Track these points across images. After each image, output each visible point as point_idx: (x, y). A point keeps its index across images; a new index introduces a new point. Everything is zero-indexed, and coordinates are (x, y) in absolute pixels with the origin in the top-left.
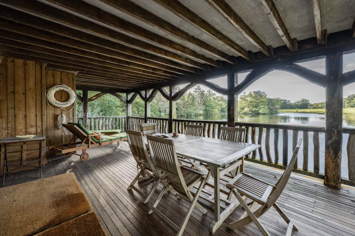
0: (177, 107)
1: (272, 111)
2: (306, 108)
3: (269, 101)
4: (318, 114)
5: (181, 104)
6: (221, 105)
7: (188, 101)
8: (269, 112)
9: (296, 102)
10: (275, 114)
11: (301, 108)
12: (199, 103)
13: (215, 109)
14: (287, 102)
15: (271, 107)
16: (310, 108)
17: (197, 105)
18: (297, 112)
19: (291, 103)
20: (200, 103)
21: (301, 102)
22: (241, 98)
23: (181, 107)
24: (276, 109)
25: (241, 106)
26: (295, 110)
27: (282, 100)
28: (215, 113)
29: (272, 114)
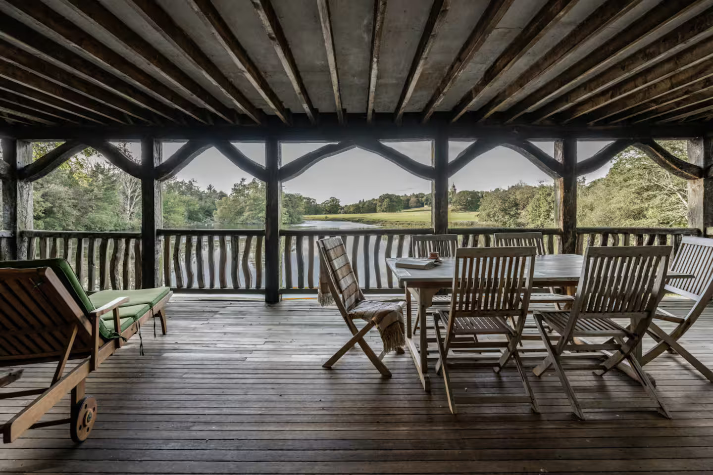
0: (49, 205)
1: (293, 218)
2: (335, 212)
3: (287, 199)
4: (353, 221)
5: (63, 195)
6: (187, 203)
7: (93, 191)
8: (287, 219)
9: (324, 203)
10: (297, 223)
11: (330, 212)
12: (127, 197)
13: (174, 212)
14: (311, 201)
15: (291, 210)
16: (340, 213)
17: (121, 201)
18: (326, 219)
19: (317, 205)
20: (132, 198)
21: (330, 202)
22: (236, 190)
23: (65, 205)
24: (300, 213)
25: (236, 206)
26: (323, 216)
27: (305, 198)
28: (175, 223)
29: (292, 223)
